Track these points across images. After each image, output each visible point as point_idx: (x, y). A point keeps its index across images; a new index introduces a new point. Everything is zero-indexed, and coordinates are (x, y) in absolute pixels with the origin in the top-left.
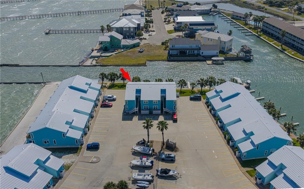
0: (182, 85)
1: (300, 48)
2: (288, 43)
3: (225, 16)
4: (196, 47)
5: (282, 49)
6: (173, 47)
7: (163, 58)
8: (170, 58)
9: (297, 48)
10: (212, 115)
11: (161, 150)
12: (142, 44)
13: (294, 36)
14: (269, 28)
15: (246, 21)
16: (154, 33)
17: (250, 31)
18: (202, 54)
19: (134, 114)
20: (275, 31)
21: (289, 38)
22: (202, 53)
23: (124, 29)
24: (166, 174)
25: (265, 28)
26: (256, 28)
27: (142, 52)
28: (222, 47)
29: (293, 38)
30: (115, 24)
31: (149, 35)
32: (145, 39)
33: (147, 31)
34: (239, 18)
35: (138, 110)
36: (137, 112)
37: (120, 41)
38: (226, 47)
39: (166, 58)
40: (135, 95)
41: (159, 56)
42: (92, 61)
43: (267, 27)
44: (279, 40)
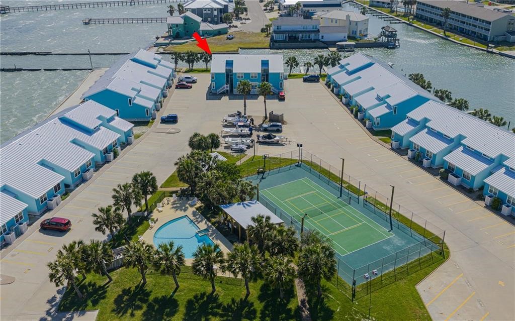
0: (292, 66)
1: (473, 32)
2: (455, 29)
3: (360, 4)
4: (313, 28)
5: (445, 35)
6: (278, 29)
7: (264, 46)
8: (273, 45)
9: (467, 33)
10: (335, 94)
11: (263, 123)
12: (231, 31)
13: (464, 16)
14: (426, 11)
15: (391, 8)
16: (248, 22)
17: (397, 18)
18: (322, 38)
19: (224, 94)
20: (435, 14)
21: (456, 20)
22: (323, 36)
23: (204, 12)
24: (269, 139)
25: (420, 12)
26: (406, 15)
27: (232, 39)
28: (353, 31)
29: (461, 18)
30: (191, 4)
31: (242, 23)
32: (236, 27)
33: (238, 18)
34: (381, 4)
35: (229, 89)
36: (227, 90)
37: (198, 24)
38: (359, 30)
39: (268, 46)
40: (225, 68)
41: (258, 43)
42: (158, 49)
43: (423, 10)
44: (441, 26)
